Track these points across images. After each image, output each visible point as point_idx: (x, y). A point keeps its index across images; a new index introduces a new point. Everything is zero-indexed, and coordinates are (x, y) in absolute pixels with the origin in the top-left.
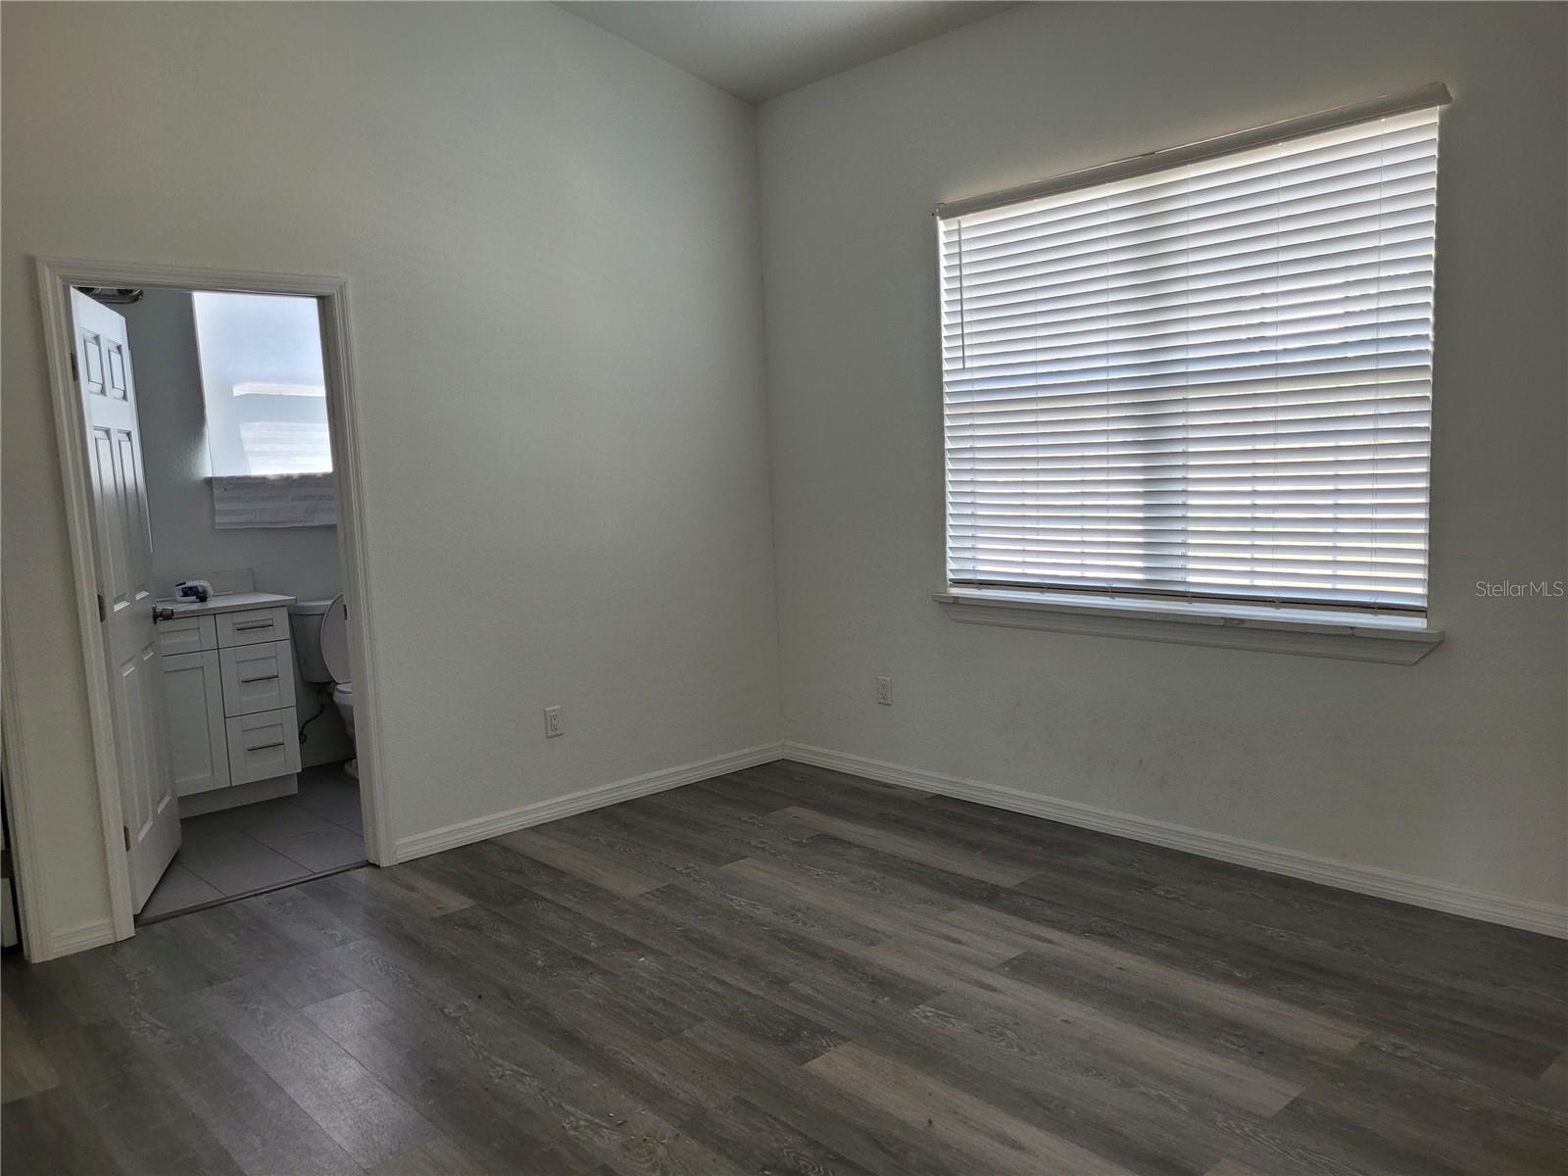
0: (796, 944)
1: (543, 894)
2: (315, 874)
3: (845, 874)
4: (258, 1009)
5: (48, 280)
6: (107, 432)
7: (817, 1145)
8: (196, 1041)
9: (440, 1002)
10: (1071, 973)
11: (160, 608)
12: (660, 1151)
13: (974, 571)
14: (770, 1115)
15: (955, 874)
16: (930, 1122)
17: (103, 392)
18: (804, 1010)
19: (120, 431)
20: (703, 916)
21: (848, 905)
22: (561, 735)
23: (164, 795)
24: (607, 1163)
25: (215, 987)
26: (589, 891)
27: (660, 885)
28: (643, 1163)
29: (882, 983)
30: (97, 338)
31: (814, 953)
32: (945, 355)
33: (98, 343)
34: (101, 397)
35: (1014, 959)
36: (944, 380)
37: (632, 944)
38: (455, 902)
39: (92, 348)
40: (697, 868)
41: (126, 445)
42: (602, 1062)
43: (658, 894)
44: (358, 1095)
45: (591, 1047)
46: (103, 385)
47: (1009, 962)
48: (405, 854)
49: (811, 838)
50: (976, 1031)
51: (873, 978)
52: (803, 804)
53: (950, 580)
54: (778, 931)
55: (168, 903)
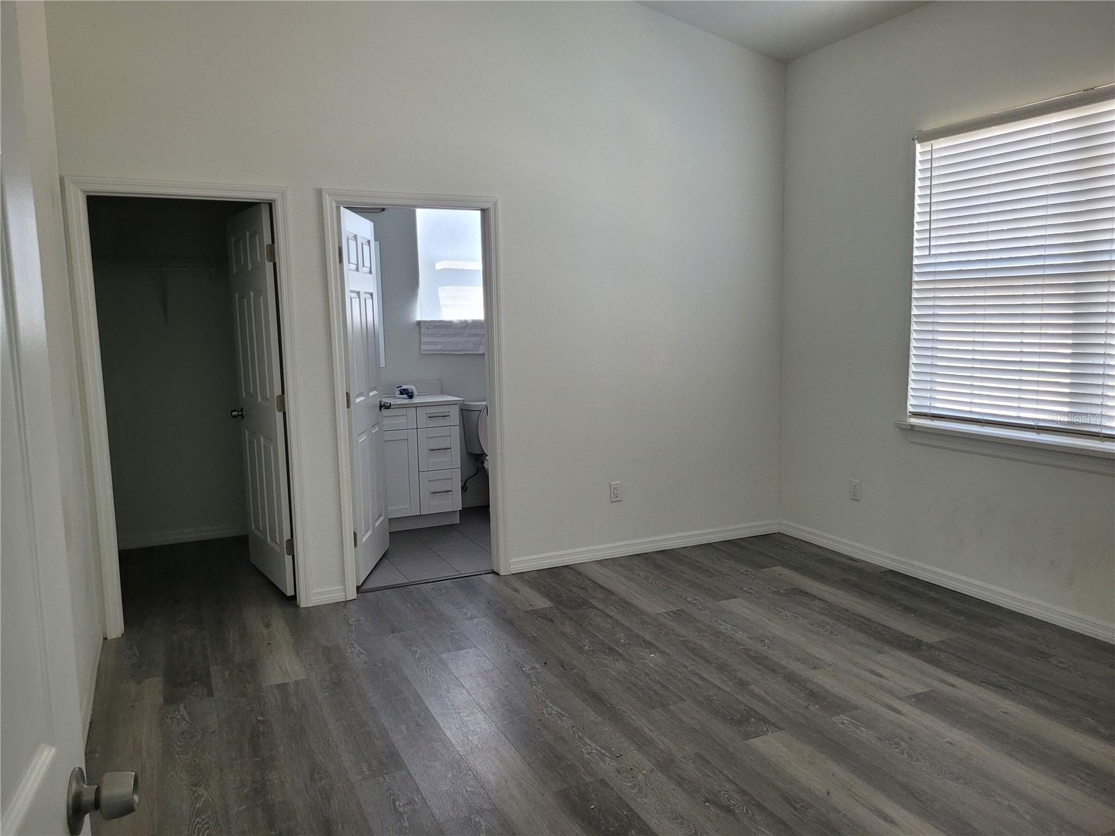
0: (760, 661)
1: (596, 604)
2: (461, 574)
3: (806, 618)
4: (417, 651)
5: (329, 203)
6: (358, 293)
7: (744, 793)
8: (381, 665)
9: (522, 663)
10: (963, 710)
11: (385, 400)
12: (640, 777)
13: (930, 407)
14: (718, 769)
15: (889, 628)
16: (828, 793)
17: (357, 269)
18: (756, 705)
19: (366, 293)
20: (699, 632)
21: (804, 639)
22: (620, 501)
23: (381, 515)
24: (604, 778)
25: (395, 634)
26: (626, 606)
27: (674, 609)
28: (628, 782)
29: (815, 695)
30: (355, 237)
31: (772, 668)
32: (916, 244)
33: (356, 240)
34: (356, 273)
35: (921, 693)
36: (914, 263)
37: (649, 645)
38: (541, 603)
39: (352, 243)
40: (702, 600)
41: (369, 302)
42: (614, 716)
43: (672, 614)
44: (464, 710)
45: (608, 705)
46: (357, 265)
47: (915, 696)
48: (515, 569)
49: (787, 590)
50: (878, 738)
51: (811, 691)
52: (784, 564)
53: (910, 412)
54: (750, 650)
55: (377, 582)
